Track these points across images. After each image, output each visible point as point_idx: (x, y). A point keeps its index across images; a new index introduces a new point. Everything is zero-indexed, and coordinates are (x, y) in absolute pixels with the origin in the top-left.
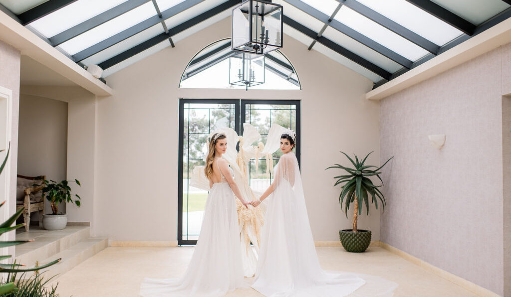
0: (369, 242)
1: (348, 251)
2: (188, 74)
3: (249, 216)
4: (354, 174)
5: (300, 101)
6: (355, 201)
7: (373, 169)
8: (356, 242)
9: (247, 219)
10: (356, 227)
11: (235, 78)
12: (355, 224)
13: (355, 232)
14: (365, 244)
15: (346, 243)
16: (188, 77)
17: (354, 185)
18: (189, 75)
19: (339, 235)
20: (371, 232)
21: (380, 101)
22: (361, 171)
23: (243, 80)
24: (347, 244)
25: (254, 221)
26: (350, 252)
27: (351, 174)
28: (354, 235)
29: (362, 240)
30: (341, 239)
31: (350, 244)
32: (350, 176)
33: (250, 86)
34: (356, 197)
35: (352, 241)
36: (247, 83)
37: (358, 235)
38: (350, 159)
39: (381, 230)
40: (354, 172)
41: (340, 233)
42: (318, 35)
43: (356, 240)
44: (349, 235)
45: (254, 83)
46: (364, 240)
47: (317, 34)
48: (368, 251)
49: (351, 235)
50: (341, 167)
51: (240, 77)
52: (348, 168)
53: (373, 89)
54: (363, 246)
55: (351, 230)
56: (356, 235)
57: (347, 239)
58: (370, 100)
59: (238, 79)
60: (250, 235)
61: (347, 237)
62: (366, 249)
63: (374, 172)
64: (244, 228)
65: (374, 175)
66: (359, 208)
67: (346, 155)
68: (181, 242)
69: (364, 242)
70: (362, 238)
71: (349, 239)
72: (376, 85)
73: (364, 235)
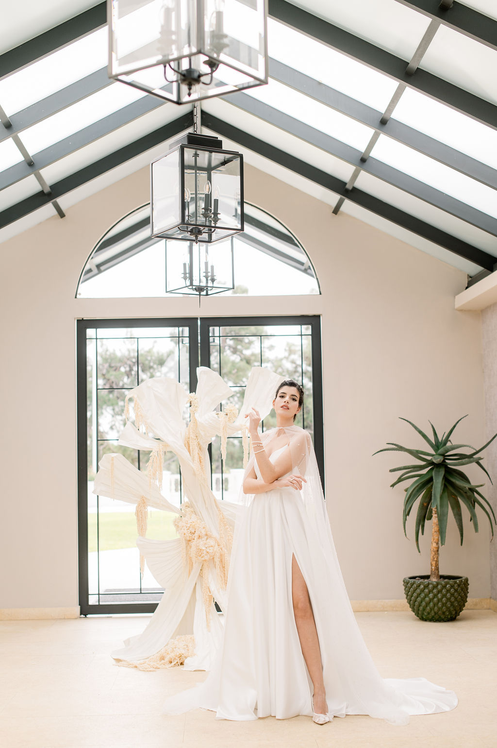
0: (464, 600)
1: (423, 619)
2: (98, 266)
3: (211, 550)
4: (431, 463)
5: (319, 316)
6: (435, 519)
7: (467, 451)
8: (435, 599)
9: (206, 558)
10: (437, 569)
11: (177, 281)
12: (434, 563)
13: (434, 580)
14: (456, 604)
15: (417, 604)
16: (100, 271)
17: (429, 485)
18: (102, 268)
19: (404, 587)
20: (467, 580)
21: (479, 312)
22: (443, 455)
23: (191, 284)
24: (420, 606)
25: (221, 561)
26: (426, 620)
27: (423, 463)
28: (431, 586)
29: (448, 595)
30: (407, 595)
31: (424, 604)
32: (421, 468)
33: (207, 295)
34: (434, 509)
35: (427, 599)
36: (200, 289)
37: (439, 587)
38: (420, 432)
39: (491, 576)
40: (429, 458)
41: (406, 583)
42: (347, 186)
43: (435, 596)
44: (422, 586)
45: (215, 291)
46: (452, 595)
47: (345, 184)
48: (464, 619)
49: (426, 586)
50: (400, 448)
51: (185, 278)
52: (417, 451)
53: (467, 288)
54: (452, 609)
55: (428, 577)
56: (435, 587)
57: (419, 595)
58: (461, 310)
59: (182, 283)
60: (213, 587)
61: (418, 591)
62: (457, 614)
63: (471, 456)
64: (201, 575)
65: (471, 462)
66: (442, 531)
67: (413, 425)
68: (86, 609)
69: (453, 599)
70: (448, 591)
71: (423, 595)
72: (472, 280)
73: (452, 586)
